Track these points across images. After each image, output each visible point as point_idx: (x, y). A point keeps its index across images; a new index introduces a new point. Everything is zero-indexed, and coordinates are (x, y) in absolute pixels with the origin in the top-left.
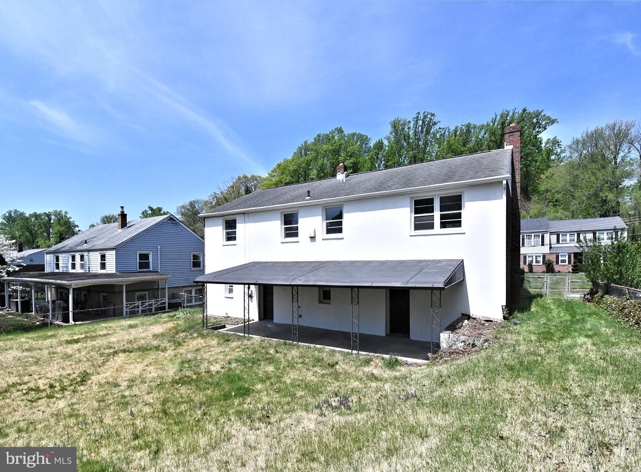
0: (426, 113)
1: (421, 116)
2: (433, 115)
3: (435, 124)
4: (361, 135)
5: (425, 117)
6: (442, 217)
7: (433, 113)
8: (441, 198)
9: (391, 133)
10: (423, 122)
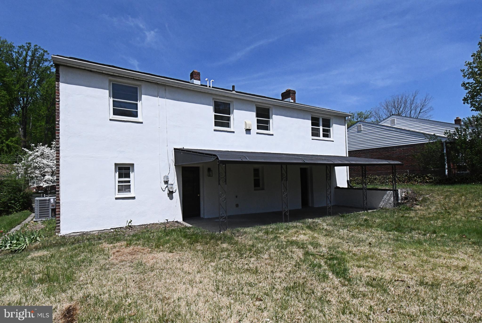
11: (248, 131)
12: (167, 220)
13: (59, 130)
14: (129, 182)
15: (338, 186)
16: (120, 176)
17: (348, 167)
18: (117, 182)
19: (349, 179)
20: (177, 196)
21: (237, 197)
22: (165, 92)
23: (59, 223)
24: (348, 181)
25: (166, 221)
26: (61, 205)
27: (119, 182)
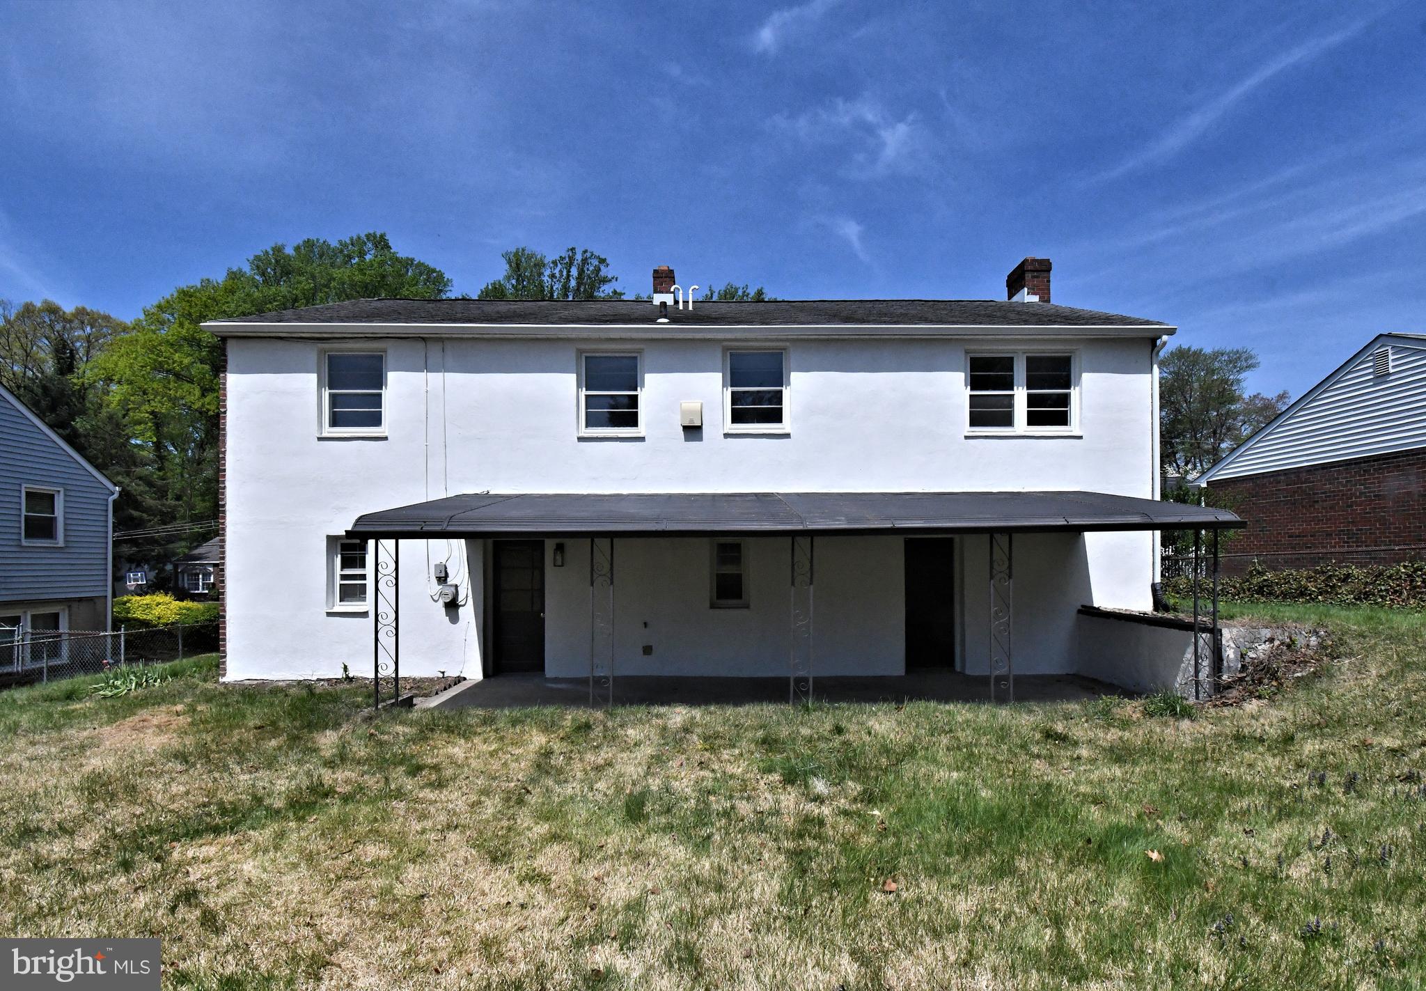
0: (588, 255)
1: (579, 257)
2: (602, 261)
3: (605, 280)
4: (427, 267)
5: (585, 261)
6: (1032, 401)
7: (603, 257)
8: (1028, 359)
9: (508, 278)
10: (581, 272)
11: (693, 431)
12: (443, 673)
13: (224, 470)
14: (363, 577)
15: (1096, 605)
16: (344, 565)
17: (1158, 533)
18: (338, 578)
19: (1158, 579)
20: (468, 613)
21: (646, 624)
22: (443, 357)
23: (225, 657)
24: (1153, 586)
25: (441, 675)
26: (227, 622)
27: (344, 577)
